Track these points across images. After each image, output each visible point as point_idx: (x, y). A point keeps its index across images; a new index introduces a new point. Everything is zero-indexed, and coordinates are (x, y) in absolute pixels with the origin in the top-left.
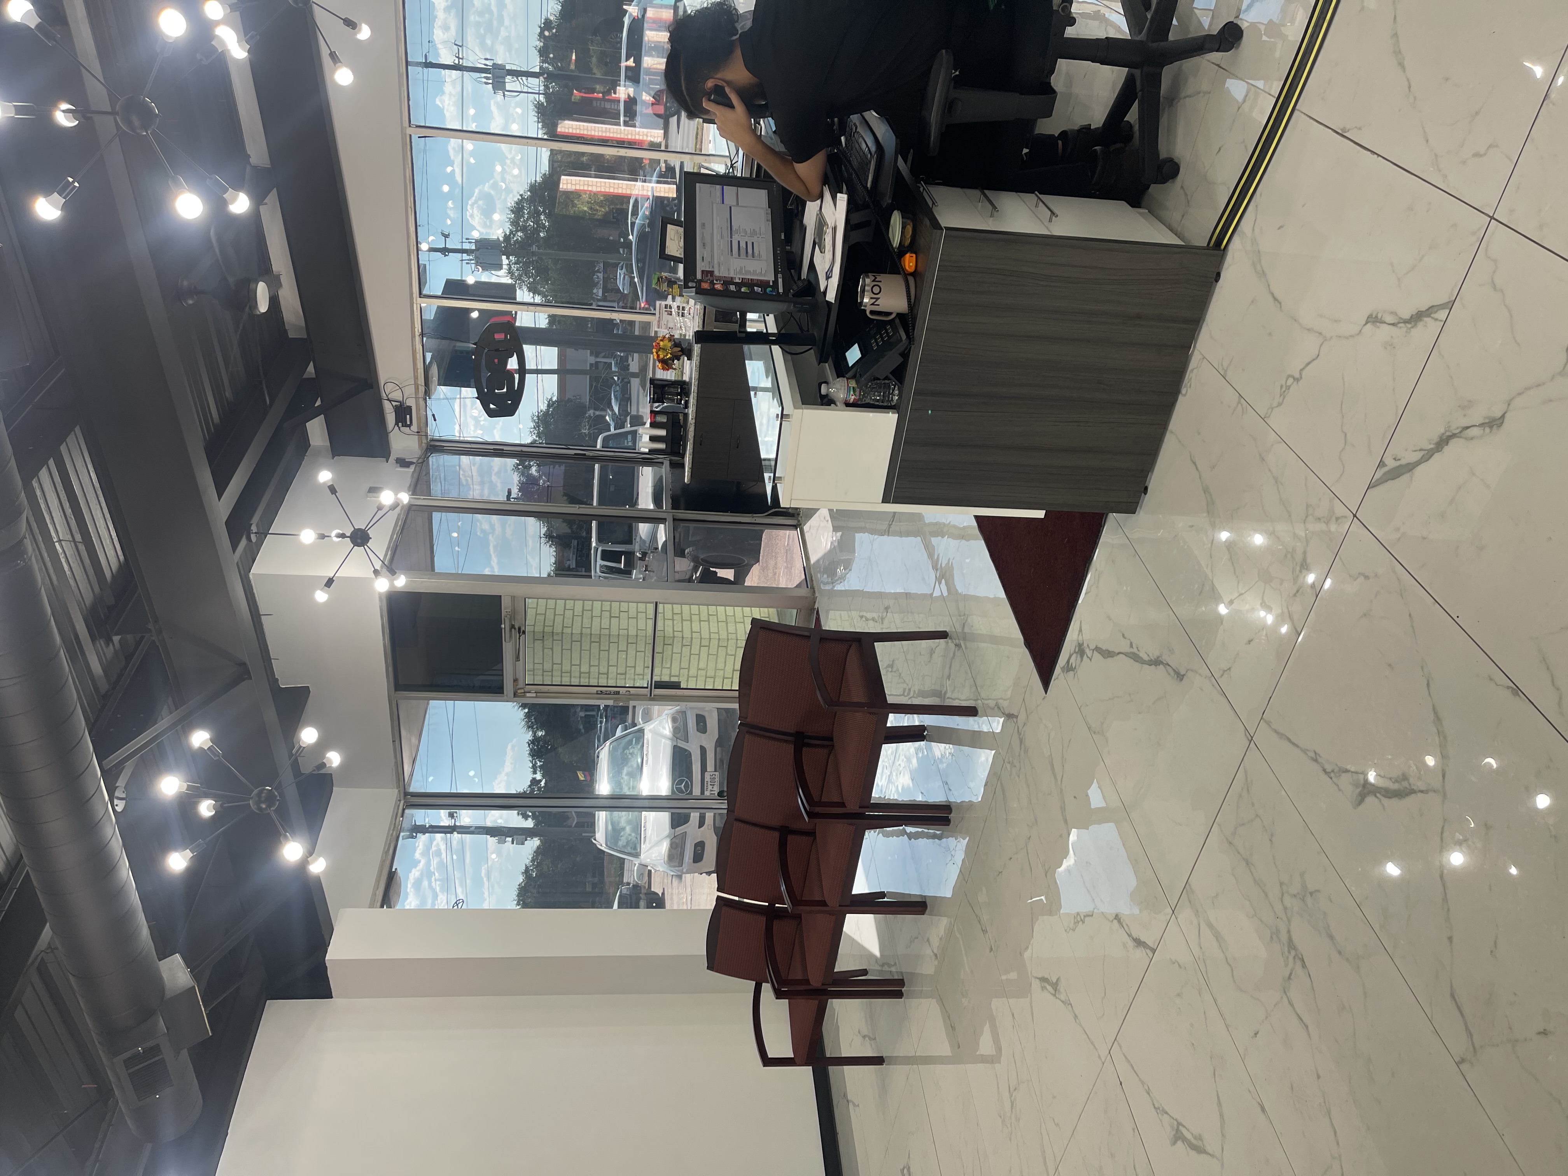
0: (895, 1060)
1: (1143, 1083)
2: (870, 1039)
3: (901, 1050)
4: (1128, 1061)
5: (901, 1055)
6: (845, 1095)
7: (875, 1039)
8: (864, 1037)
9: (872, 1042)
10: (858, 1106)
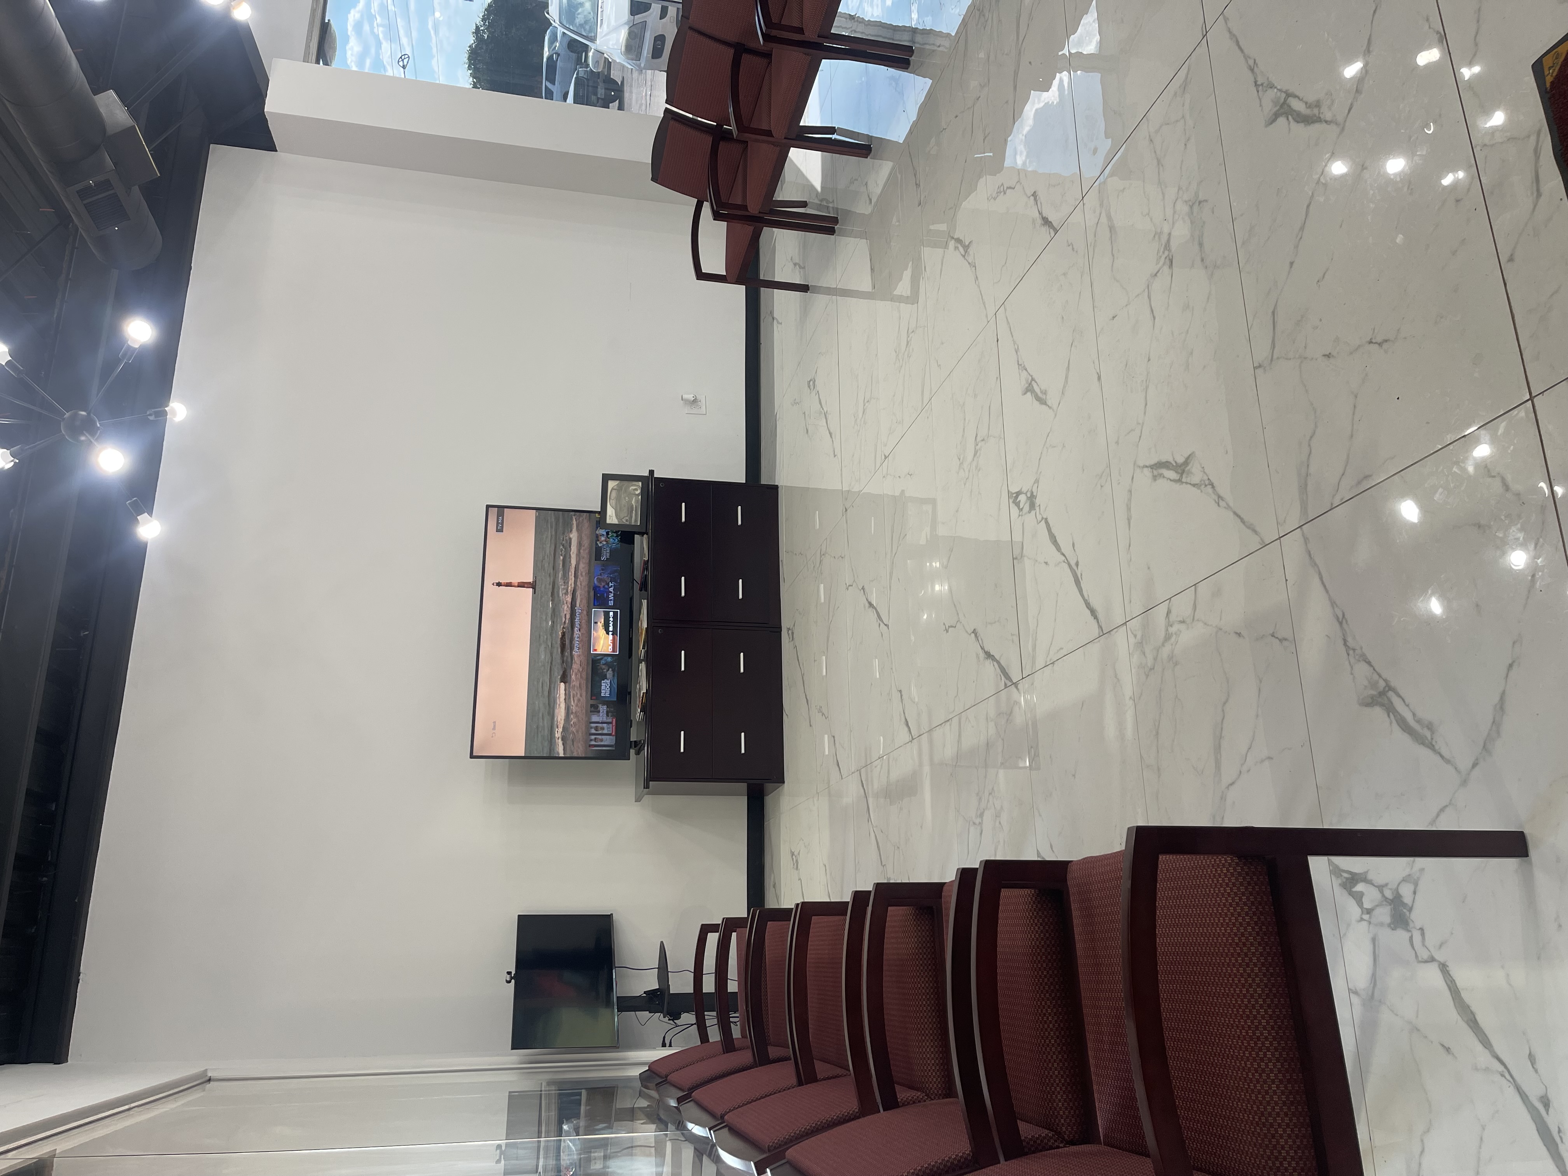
0: (818, 290)
1: (1015, 343)
2: (800, 267)
3: (826, 282)
4: (1008, 323)
5: (824, 285)
6: (772, 313)
7: (804, 268)
8: (795, 264)
9: (801, 270)
10: (781, 323)
